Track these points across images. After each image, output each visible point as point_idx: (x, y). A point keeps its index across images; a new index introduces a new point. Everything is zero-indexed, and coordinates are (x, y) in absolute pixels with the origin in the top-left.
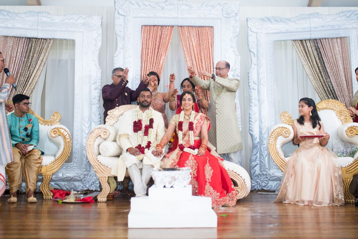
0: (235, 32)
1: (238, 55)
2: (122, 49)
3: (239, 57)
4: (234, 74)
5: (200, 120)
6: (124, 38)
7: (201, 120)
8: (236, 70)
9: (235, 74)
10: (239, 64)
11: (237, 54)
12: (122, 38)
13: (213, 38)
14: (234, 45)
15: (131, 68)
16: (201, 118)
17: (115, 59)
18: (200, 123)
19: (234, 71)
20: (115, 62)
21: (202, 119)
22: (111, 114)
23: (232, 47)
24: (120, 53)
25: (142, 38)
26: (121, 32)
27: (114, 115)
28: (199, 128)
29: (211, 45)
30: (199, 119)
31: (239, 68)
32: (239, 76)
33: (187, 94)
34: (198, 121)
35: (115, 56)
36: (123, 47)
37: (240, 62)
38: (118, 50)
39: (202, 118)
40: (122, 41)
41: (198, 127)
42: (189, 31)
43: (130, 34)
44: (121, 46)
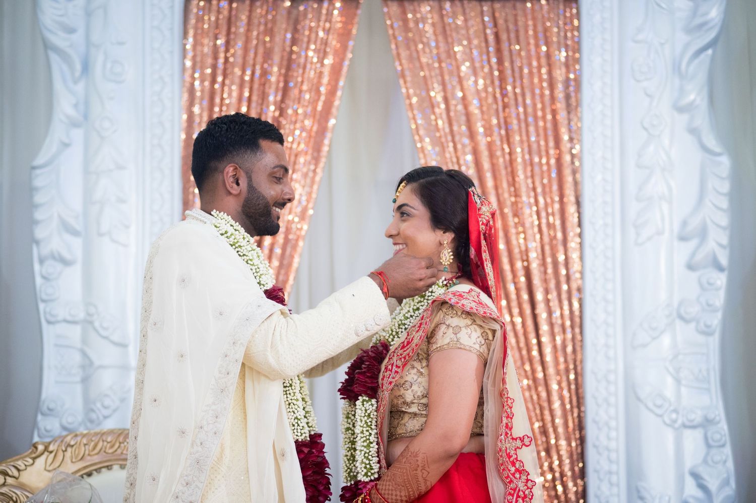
0: (701, 26)
1: (718, 149)
2: (75, 124)
3: (725, 161)
4: (693, 254)
6: (86, 67)
8: (703, 234)
9: (699, 256)
10: (724, 203)
11: (712, 142)
12: (78, 67)
13: (578, 61)
14: (692, 97)
15: (127, 227)
17: (38, 182)
19: (693, 243)
20: (38, 198)
22: (10, 480)
23: (681, 110)
24: (66, 145)
25: (188, 63)
26: (71, 31)
27: (22, 487)
29: (568, 97)
31: (724, 220)
32: (721, 269)
35: (39, 161)
36: (86, 117)
37: (725, 187)
38: (58, 132)
40: (76, 82)
42: (444, 28)
43: (121, 44)
44: (71, 111)
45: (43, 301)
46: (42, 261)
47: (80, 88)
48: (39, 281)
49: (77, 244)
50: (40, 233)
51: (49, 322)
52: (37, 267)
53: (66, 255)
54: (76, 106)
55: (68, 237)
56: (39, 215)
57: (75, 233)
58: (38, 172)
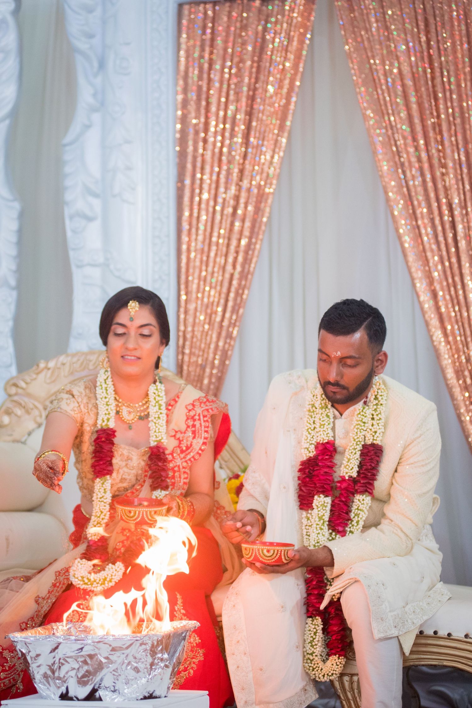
2: (94, 110)
5: (190, 434)
6: (102, 65)
7: (194, 432)
12: (96, 64)
16: (190, 423)
17: (66, 157)
18: (188, 448)
20: (68, 169)
21: (194, 426)
24: (88, 127)
28: (183, 476)
30: (183, 427)
33: (133, 305)
34: (180, 441)
35: (67, 140)
36: (103, 104)
38: (81, 117)
39: (197, 423)
40: (95, 76)
41: (177, 474)
43: (128, 44)
44: (91, 100)
45: (74, 249)
46: (71, 218)
47: (98, 81)
48: (69, 234)
49: (96, 203)
50: (68, 197)
51: (78, 267)
52: (67, 222)
53: (89, 213)
54: (95, 95)
55: (90, 199)
56: (68, 182)
57: (96, 196)
58: (67, 148)
